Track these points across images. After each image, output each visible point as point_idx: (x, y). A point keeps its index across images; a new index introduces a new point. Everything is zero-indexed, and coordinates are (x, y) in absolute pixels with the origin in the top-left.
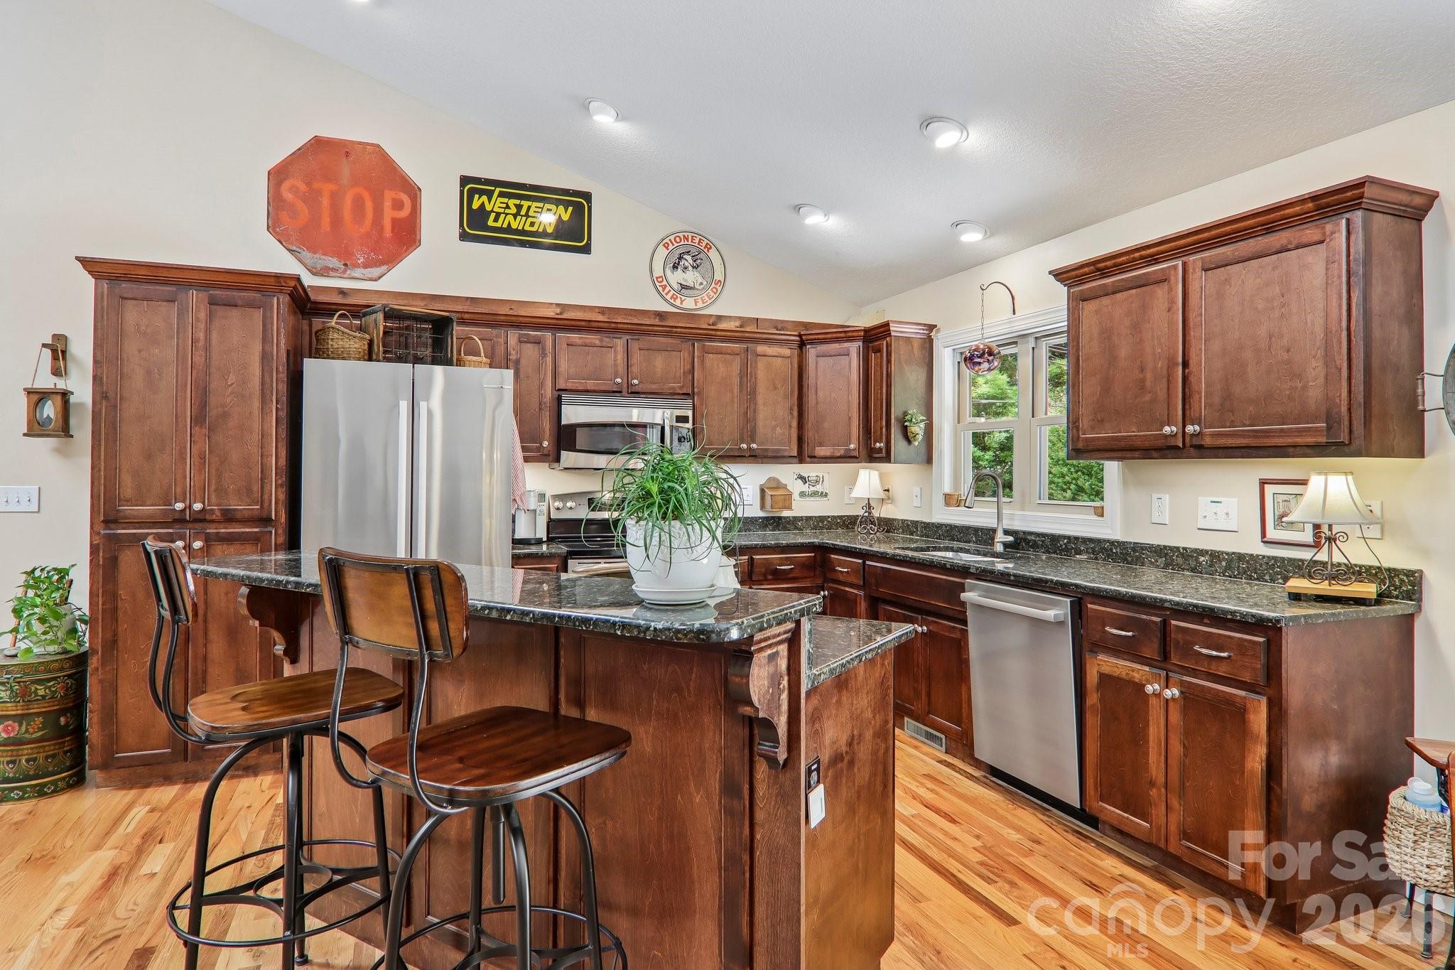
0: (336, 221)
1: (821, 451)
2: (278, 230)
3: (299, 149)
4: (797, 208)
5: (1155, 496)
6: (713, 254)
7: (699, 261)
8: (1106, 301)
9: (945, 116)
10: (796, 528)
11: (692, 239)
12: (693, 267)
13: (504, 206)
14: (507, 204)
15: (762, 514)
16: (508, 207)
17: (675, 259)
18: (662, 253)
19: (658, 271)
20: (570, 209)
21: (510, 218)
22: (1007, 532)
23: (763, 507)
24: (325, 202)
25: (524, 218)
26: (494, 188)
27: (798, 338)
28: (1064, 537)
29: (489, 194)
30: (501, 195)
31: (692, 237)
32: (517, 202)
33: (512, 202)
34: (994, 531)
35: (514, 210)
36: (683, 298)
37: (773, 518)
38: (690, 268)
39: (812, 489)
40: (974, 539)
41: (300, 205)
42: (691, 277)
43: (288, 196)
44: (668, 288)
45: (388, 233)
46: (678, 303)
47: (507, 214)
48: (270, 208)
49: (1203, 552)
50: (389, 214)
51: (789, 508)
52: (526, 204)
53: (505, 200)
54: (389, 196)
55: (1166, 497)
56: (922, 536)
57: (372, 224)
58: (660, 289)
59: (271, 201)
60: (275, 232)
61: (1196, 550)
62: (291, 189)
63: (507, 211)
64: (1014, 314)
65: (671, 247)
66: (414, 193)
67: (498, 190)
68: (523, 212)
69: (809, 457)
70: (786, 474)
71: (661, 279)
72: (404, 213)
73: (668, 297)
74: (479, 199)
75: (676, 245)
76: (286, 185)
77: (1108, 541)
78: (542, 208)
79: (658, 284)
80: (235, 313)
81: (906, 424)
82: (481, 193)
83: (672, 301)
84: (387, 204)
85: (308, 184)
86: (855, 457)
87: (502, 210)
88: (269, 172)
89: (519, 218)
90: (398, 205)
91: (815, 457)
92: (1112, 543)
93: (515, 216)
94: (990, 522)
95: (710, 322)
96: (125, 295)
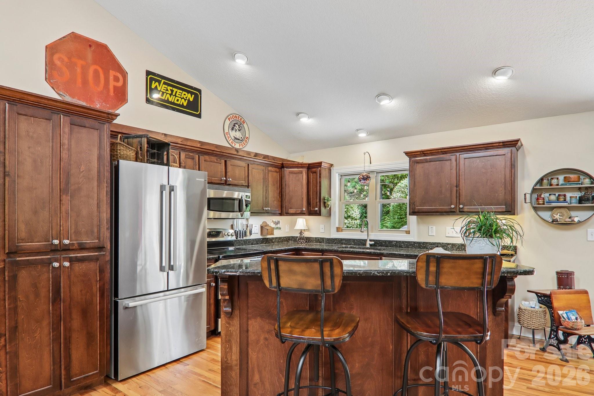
0: (85, 82)
1: (292, 211)
2: (52, 81)
3: (64, 37)
4: (298, 114)
5: (430, 227)
6: (245, 125)
7: (241, 128)
8: (426, 164)
10: (273, 242)
11: (238, 118)
12: (239, 130)
13: (166, 89)
14: (167, 88)
15: (261, 237)
16: (167, 90)
17: (232, 126)
18: (228, 122)
19: (226, 131)
20: (193, 96)
21: (168, 95)
22: (370, 241)
23: (261, 234)
24: (79, 70)
25: (174, 97)
26: (161, 79)
27: (281, 165)
28: (395, 241)
29: (159, 82)
30: (164, 83)
31: (238, 117)
32: (171, 88)
33: (169, 88)
34: (366, 240)
35: (170, 92)
36: (235, 143)
37: (265, 238)
38: (238, 130)
39: (277, 226)
40: (353, 243)
41: (64, 69)
42: (238, 135)
43: (58, 63)
44: (230, 138)
45: (112, 93)
46: (233, 145)
47: (167, 93)
48: (47, 68)
49: (449, 244)
50: (112, 83)
51: (273, 234)
52: (175, 90)
53: (166, 86)
54: (112, 73)
55: (434, 227)
56: (326, 243)
57: (104, 87)
58: (227, 138)
59: (47, 63)
60: (50, 82)
61: (446, 244)
62: (59, 59)
63: (167, 92)
64: (371, 164)
65: (231, 120)
66: (124, 74)
67: (163, 81)
68: (174, 94)
69: (286, 213)
70: (269, 220)
71: (227, 134)
72: (120, 84)
73: (230, 142)
74: (154, 84)
75: (233, 119)
76: (56, 57)
77: (413, 242)
78: (182, 93)
79: (226, 136)
80: (84, 130)
81: (325, 201)
82: (156, 81)
83: (231, 144)
84: (111, 78)
85: (69, 58)
86: (305, 214)
87: (165, 91)
88: (46, 46)
89: (172, 96)
90: (116, 79)
91: (289, 213)
92: (415, 242)
93: (171, 95)
94: (365, 237)
95: (253, 155)
96: (20, 112)
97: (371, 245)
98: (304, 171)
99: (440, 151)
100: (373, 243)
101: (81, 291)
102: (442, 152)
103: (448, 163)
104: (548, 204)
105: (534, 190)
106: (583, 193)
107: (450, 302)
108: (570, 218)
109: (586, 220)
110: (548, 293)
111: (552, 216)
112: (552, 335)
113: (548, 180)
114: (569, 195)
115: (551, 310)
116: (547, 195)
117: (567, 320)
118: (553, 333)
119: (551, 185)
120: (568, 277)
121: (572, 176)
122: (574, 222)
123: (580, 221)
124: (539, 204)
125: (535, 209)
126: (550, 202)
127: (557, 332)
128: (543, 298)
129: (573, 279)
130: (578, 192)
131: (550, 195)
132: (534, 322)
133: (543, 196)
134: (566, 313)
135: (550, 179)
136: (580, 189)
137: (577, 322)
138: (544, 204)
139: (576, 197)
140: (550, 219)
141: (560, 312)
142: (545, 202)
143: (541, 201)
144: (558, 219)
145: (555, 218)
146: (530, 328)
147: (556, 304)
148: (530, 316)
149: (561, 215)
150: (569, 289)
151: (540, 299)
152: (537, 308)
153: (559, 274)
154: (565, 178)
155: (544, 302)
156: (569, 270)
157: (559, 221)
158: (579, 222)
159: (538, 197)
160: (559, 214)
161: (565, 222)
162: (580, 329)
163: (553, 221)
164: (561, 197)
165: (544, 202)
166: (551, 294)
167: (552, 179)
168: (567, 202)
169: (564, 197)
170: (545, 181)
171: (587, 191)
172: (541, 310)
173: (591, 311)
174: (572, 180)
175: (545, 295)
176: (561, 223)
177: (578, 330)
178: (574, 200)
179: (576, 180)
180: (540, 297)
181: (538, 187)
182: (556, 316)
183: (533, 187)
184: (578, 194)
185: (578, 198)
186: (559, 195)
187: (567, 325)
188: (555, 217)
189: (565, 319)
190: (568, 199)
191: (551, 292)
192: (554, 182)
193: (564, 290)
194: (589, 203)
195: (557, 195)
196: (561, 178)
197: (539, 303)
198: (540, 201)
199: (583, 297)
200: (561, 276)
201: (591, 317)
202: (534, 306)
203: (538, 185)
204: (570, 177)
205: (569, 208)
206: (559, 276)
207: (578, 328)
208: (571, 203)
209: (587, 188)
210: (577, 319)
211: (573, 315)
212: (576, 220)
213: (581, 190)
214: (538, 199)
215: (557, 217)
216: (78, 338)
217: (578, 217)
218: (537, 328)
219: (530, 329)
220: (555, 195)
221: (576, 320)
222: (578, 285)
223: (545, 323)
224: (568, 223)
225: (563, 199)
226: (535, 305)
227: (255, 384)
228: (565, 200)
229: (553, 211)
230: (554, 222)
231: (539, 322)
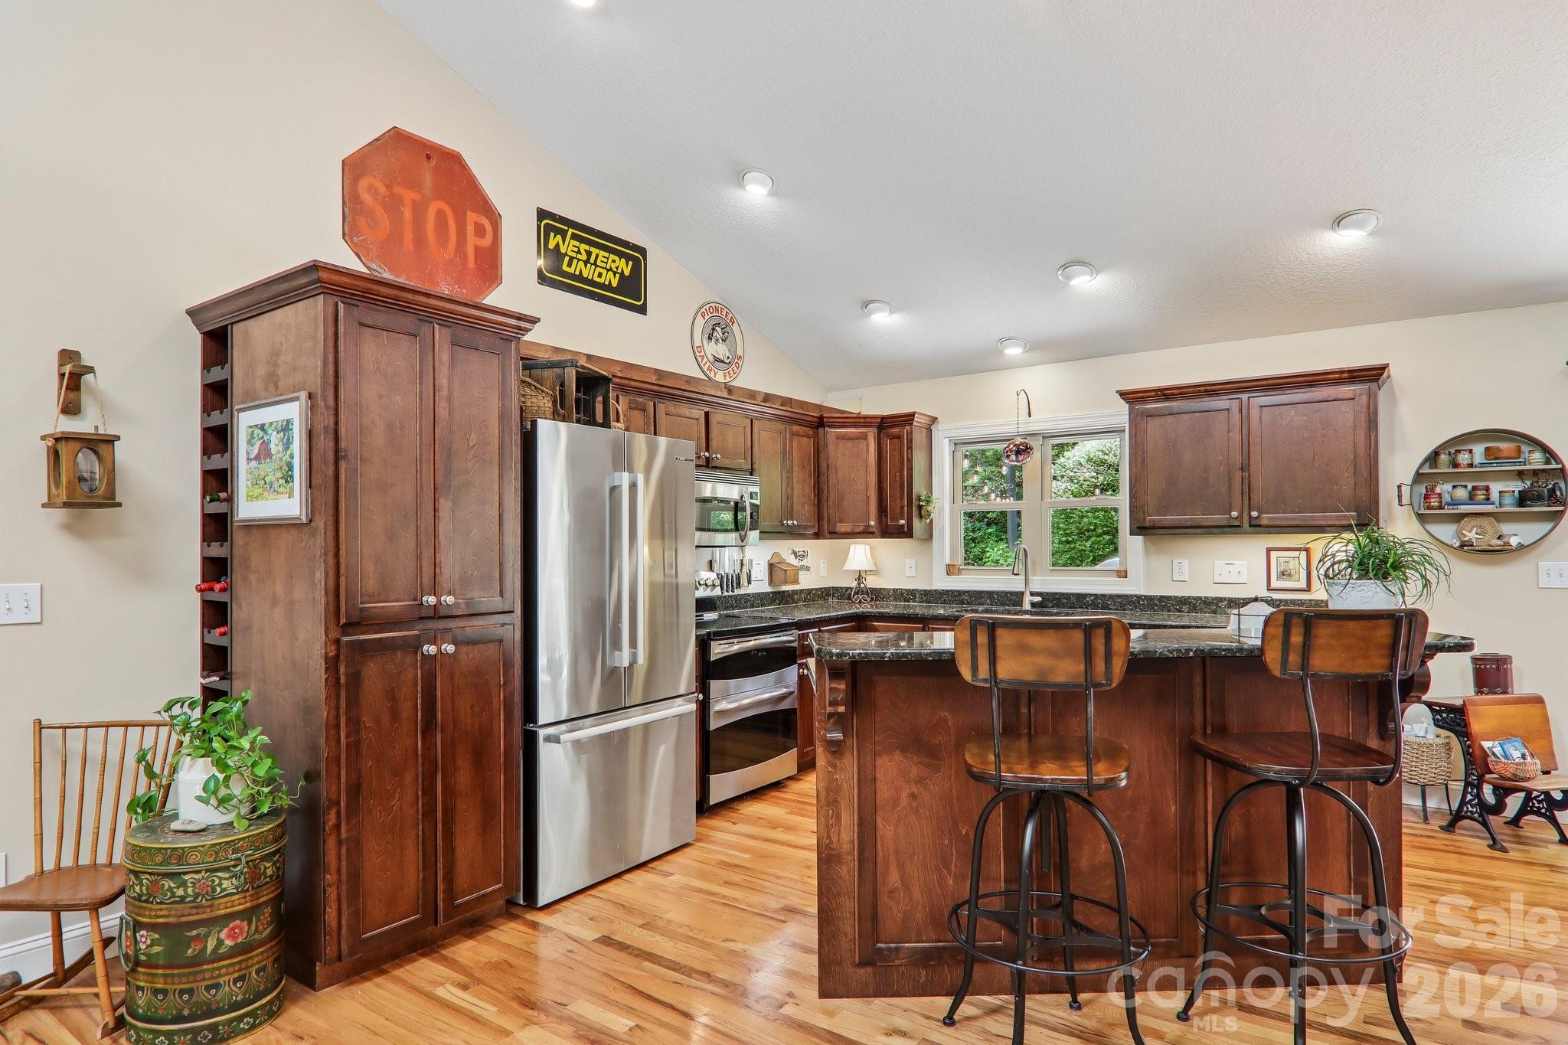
0: (420, 240)
1: (843, 527)
2: (355, 239)
3: (377, 140)
4: (866, 304)
5: (1175, 561)
6: (735, 328)
7: (726, 334)
8: (1170, 419)
9: (1087, 261)
10: (794, 601)
11: (721, 312)
12: (723, 340)
13: (576, 250)
14: (578, 248)
15: (769, 589)
16: (579, 252)
17: (709, 330)
18: (700, 322)
19: (698, 343)
20: (630, 263)
21: (581, 264)
22: (1032, 594)
23: (771, 582)
24: (407, 213)
25: (593, 267)
26: (567, 228)
27: (818, 420)
28: (1091, 595)
29: (564, 234)
30: (574, 237)
31: (721, 309)
32: (587, 247)
33: (583, 247)
34: (1022, 593)
35: (584, 257)
36: (716, 370)
37: (779, 592)
38: (720, 340)
39: (801, 563)
40: (988, 601)
41: (380, 213)
42: (721, 350)
43: (367, 198)
44: (705, 359)
45: (471, 264)
46: (712, 375)
47: (579, 260)
48: (346, 210)
49: (1221, 599)
50: (472, 240)
51: (796, 582)
52: (594, 251)
53: (577, 244)
54: (472, 217)
55: (1186, 562)
56: (921, 602)
57: (456, 250)
58: (700, 359)
59: (346, 200)
60: (352, 241)
61: (1215, 598)
62: (371, 189)
63: (579, 256)
64: (1030, 416)
65: (707, 317)
66: (495, 218)
67: (571, 231)
68: (592, 261)
69: (830, 533)
70: (785, 549)
71: (699, 350)
72: (486, 242)
73: (705, 368)
74: (554, 238)
75: (711, 315)
76: (363, 184)
77: (1136, 596)
78: (608, 258)
79: (698, 354)
80: (475, 356)
81: (921, 503)
82: (558, 231)
83: (708, 373)
84: (470, 228)
85: (388, 187)
86: (873, 533)
87: (574, 255)
88: (343, 162)
89: (589, 265)
90: (480, 231)
91: (836, 533)
92: (1139, 597)
93: (586, 262)
94: (1020, 587)
95: (760, 400)
96: (365, 321)
97: (1033, 605)
98: (872, 434)
99: (1202, 388)
100: (1039, 599)
101: (472, 707)
102: (1206, 391)
103: (1222, 416)
104: (1451, 507)
105: (1419, 477)
106: (1529, 483)
107: (1293, 713)
108: (1499, 538)
109: (1537, 541)
110: (1459, 702)
111: (1459, 534)
112: (1469, 795)
113: (1450, 454)
114: (1496, 488)
115: (1466, 739)
116: (1448, 487)
117: (1503, 760)
118: (1470, 790)
119: (1456, 465)
120: (1498, 668)
121: (1503, 445)
122: (1510, 547)
123: (1523, 545)
124: (1429, 508)
125: (1422, 518)
126: (1454, 503)
127: (1479, 787)
128: (1444, 715)
129: (1509, 672)
130: (1516, 480)
131: (1454, 487)
132: (1425, 767)
133: (1438, 490)
134: (1501, 746)
135: (1453, 451)
136: (1520, 474)
137: (1525, 764)
138: (1441, 507)
139: (1514, 492)
140: (1455, 540)
141: (1486, 745)
142: (1443, 504)
143: (1434, 502)
144: (1474, 541)
145: (1466, 539)
146: (1416, 782)
147: (1476, 726)
148: (1415, 755)
149: (1479, 531)
150: (1501, 693)
151: (1438, 717)
152: (1431, 736)
153: (1479, 663)
154: (1487, 449)
155: (1447, 723)
156: (1501, 654)
157: (1475, 544)
158: (1521, 547)
159: (1427, 491)
160: (1475, 529)
161: (1490, 548)
162: (1533, 778)
163: (1462, 546)
164: (1479, 492)
165: (1441, 502)
166: (1465, 704)
167: (1459, 451)
168: (1493, 504)
169: (1485, 492)
170: (1443, 457)
171: (1536, 480)
172: (1439, 741)
173: (1551, 742)
174: (1505, 454)
175: (1451, 709)
176: (1480, 548)
177: (1529, 779)
178: (1508, 500)
179: (1513, 455)
180: (1439, 712)
181: (1426, 470)
182: (1477, 752)
183: (1418, 471)
184: (1517, 486)
185: (1516, 494)
186: (1474, 488)
187: (1503, 772)
188: (1465, 536)
189: (1499, 759)
190: (1495, 496)
191: (1464, 701)
192: (1463, 458)
193: (1490, 696)
194: (1542, 505)
195: (1470, 487)
196: (1479, 450)
197: (1437, 725)
198: (1432, 500)
199: (1532, 710)
200: (1483, 667)
201: (1553, 754)
202: (1422, 734)
203: (1427, 464)
204: (1499, 449)
205: (1499, 517)
206: (1478, 666)
207: (1528, 776)
208: (1501, 505)
209: (1535, 472)
210: (1523, 756)
211: (1516, 749)
212: (1514, 542)
213: (1523, 477)
214: (1427, 497)
215: (1471, 535)
216: (466, 810)
217: (1516, 535)
218: (1431, 783)
219: (1416, 784)
220: (1466, 487)
221: (1522, 761)
222: (1523, 683)
223: (1450, 770)
224: (1497, 548)
225: (1483, 497)
226: (1426, 732)
227: (891, 892)
228: (1488, 499)
229: (1463, 522)
230: (1465, 548)
231: (1436, 769)
